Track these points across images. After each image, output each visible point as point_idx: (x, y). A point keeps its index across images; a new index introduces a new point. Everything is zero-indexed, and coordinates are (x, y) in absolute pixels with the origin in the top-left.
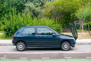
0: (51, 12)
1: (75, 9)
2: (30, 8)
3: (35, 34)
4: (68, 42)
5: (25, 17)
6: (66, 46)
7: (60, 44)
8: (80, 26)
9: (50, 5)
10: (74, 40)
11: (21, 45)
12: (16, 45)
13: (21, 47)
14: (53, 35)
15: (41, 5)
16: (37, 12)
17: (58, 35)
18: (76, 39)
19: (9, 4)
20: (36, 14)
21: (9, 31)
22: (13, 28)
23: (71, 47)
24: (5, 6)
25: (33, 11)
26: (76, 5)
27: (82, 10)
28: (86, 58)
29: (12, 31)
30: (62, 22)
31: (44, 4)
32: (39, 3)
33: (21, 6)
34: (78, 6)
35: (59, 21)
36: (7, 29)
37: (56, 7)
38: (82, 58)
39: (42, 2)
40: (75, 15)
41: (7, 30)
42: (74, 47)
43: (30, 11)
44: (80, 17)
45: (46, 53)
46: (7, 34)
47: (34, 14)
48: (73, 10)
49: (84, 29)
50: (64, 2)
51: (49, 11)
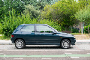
0: (50, 14)
1: (75, 11)
2: (29, 10)
3: (34, 32)
5: (24, 17)
6: (66, 44)
7: (60, 42)
8: (79, 30)
9: (49, 8)
11: (20, 43)
12: (14, 43)
15: (40, 8)
16: (36, 14)
19: (8, 7)
20: (36, 15)
22: (12, 28)
23: (71, 45)
24: (4, 9)
25: (33, 13)
26: (76, 7)
28: (87, 54)
29: (11, 31)
30: (62, 24)
31: (43, 8)
32: (38, 6)
33: (20, 10)
34: (77, 8)
35: (59, 23)
36: (6, 29)
37: (55, 10)
39: (41, 5)
40: (75, 17)
42: (74, 45)
43: (29, 13)
45: (46, 50)
46: (6, 34)
47: (34, 15)
48: (73, 12)
50: (64, 5)
51: (49, 13)
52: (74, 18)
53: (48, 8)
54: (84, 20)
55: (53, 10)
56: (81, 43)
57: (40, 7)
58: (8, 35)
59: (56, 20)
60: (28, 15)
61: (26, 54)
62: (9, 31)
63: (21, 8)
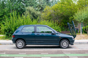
0: (50, 15)
1: (74, 12)
2: (30, 12)
3: (34, 33)
4: (67, 40)
5: (25, 18)
6: (65, 44)
7: (59, 42)
10: (73, 38)
11: (21, 43)
12: (15, 43)
13: (20, 44)
14: (52, 33)
16: (37, 16)
17: (57, 34)
18: (74, 38)
21: (9, 31)
22: (13, 29)
23: (70, 45)
24: (5, 11)
25: (33, 14)
26: (74, 9)
27: (80, 13)
28: (85, 54)
30: (61, 25)
31: (43, 9)
32: (39, 8)
33: (21, 11)
34: (76, 10)
35: (58, 24)
37: (55, 11)
38: (81, 54)
39: (41, 7)
40: (74, 18)
41: (8, 31)
42: (73, 45)
43: (30, 14)
44: (78, 19)
45: (45, 50)
46: (7, 35)
47: (34, 17)
48: (71, 13)
49: (82, 33)
50: (63, 7)
52: (72, 19)
53: (48, 9)
54: (83, 21)
55: (52, 11)
56: (80, 43)
57: (40, 8)
58: (10, 36)
59: (56, 21)
60: (29, 16)
61: (27, 54)
62: (11, 32)
63: (22, 9)
